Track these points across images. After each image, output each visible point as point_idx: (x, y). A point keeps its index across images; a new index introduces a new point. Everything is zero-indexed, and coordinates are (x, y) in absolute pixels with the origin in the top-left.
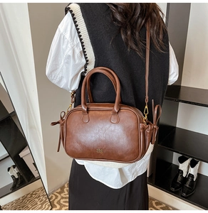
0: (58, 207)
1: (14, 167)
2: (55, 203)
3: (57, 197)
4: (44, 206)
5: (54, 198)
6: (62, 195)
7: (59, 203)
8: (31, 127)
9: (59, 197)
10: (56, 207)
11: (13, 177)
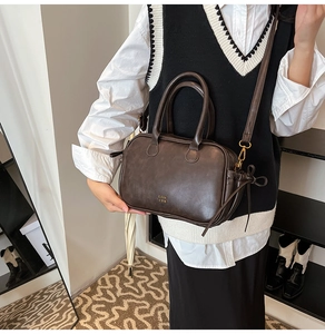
0: (89, 318)
1: (11, 249)
2: (83, 312)
3: (85, 301)
4: (64, 316)
5: (81, 302)
6: (94, 297)
7: (89, 310)
8: (43, 190)
9: (90, 302)
10: (85, 317)
11: (9, 265)
